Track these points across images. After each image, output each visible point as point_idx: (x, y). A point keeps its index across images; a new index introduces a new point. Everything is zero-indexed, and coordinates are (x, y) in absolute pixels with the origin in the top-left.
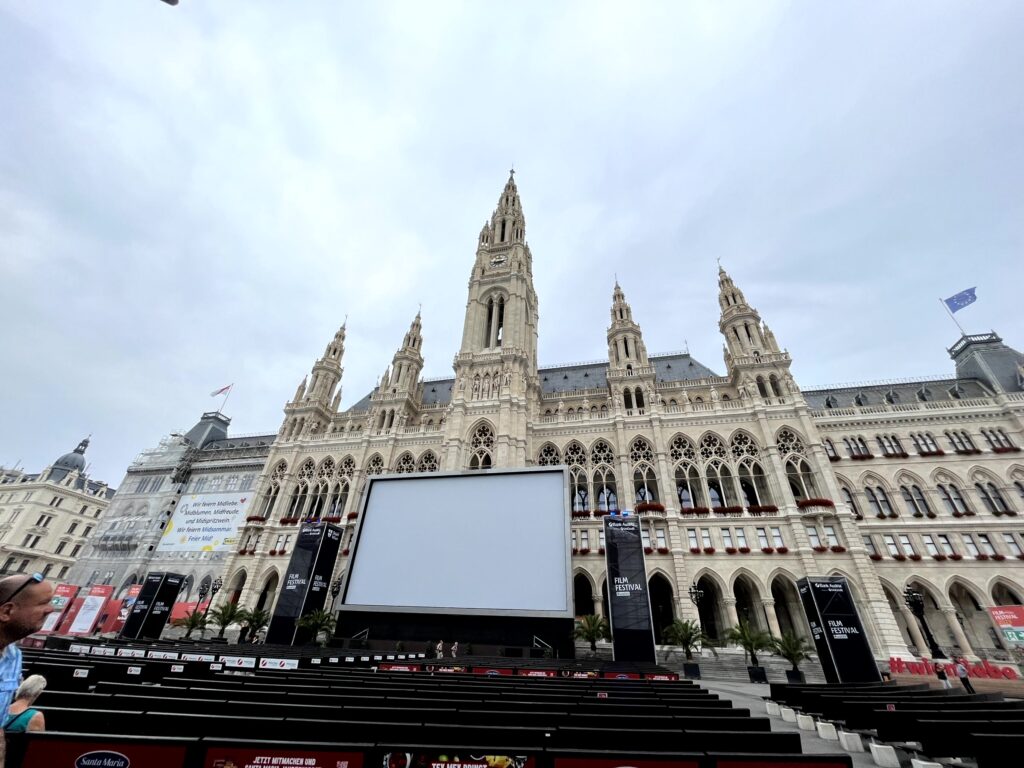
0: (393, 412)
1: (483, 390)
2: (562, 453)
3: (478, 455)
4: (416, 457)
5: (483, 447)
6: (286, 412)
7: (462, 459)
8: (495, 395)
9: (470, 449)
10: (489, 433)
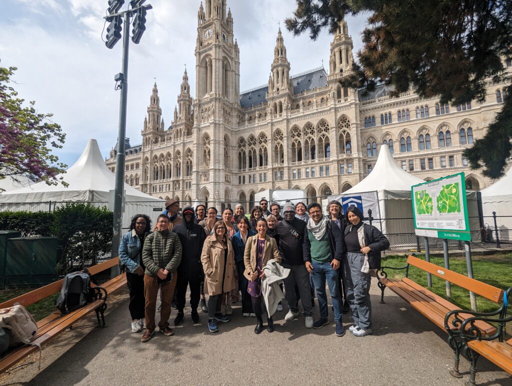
0: (181, 129)
1: (205, 118)
2: (247, 141)
3: (206, 149)
5: (207, 145)
6: (142, 135)
7: (200, 152)
8: (210, 120)
9: (203, 147)
10: (209, 138)
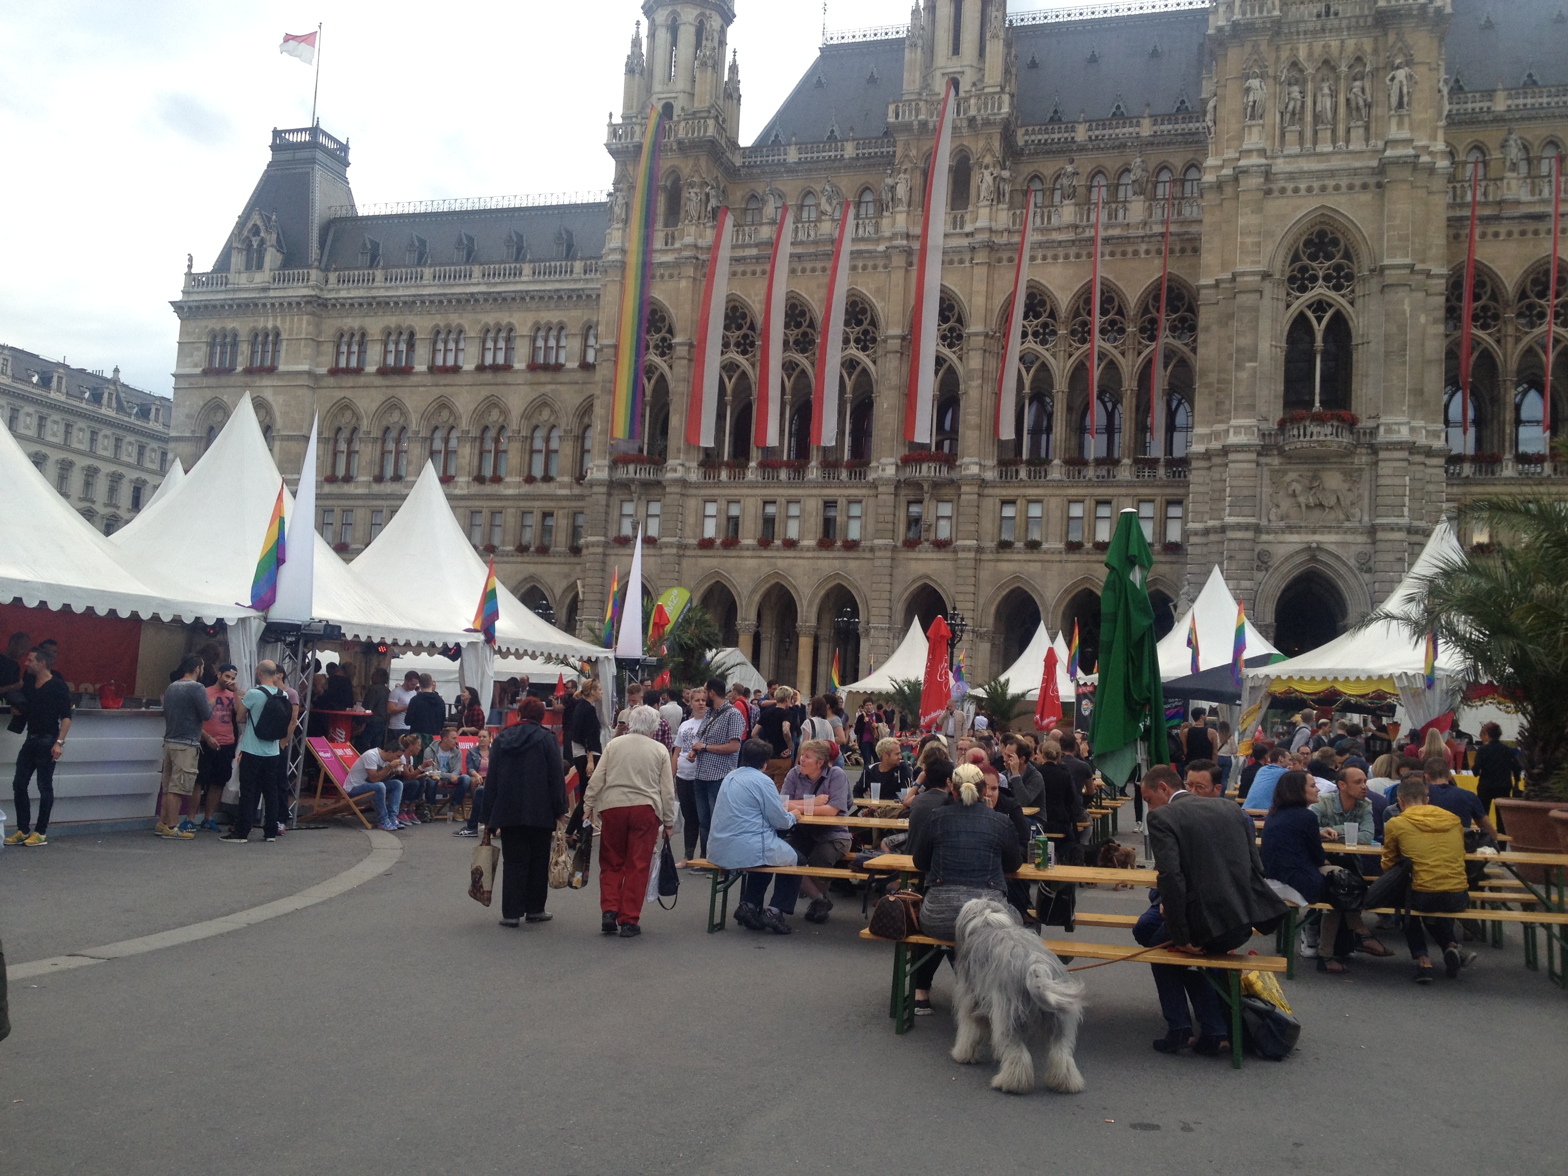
1: (1317, 118)
2: (1511, 294)
3: (1310, 314)
4: (1064, 300)
5: (1320, 290)
6: (613, 152)
8: (1357, 134)
9: (1284, 297)
10: (1339, 251)
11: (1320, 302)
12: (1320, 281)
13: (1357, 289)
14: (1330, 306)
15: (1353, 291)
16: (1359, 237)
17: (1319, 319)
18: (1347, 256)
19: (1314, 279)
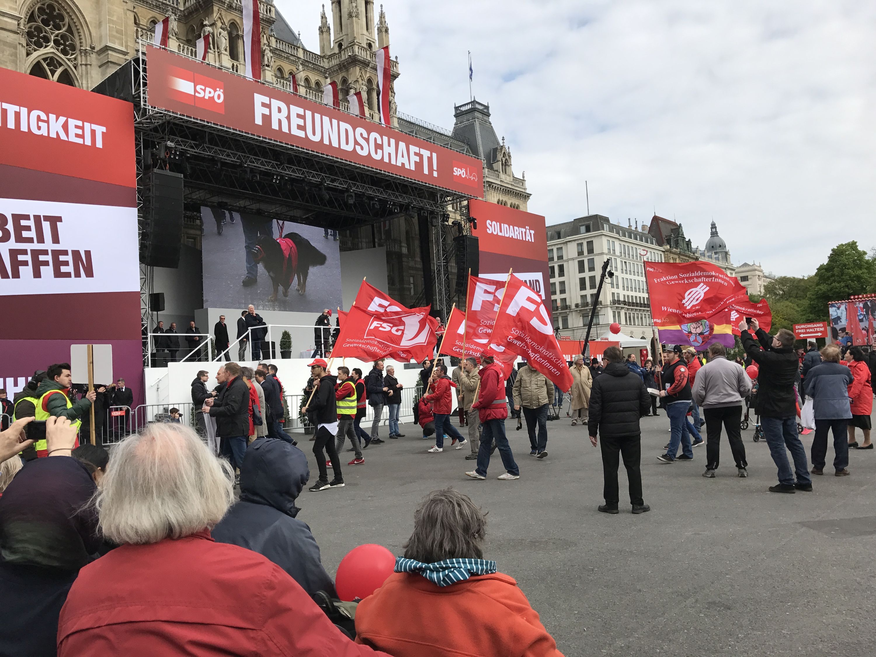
3: (45, 65)
5: (52, 50)
9: (25, 45)
10: (64, 25)
11: (52, 59)
12: (52, 44)
13: (79, 58)
14: (61, 65)
15: (75, 59)
16: (82, 20)
17: (53, 73)
18: (70, 30)
19: (47, 40)
